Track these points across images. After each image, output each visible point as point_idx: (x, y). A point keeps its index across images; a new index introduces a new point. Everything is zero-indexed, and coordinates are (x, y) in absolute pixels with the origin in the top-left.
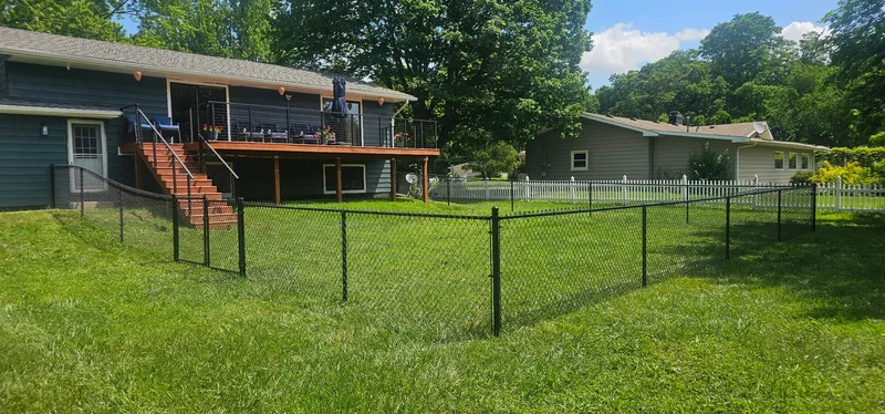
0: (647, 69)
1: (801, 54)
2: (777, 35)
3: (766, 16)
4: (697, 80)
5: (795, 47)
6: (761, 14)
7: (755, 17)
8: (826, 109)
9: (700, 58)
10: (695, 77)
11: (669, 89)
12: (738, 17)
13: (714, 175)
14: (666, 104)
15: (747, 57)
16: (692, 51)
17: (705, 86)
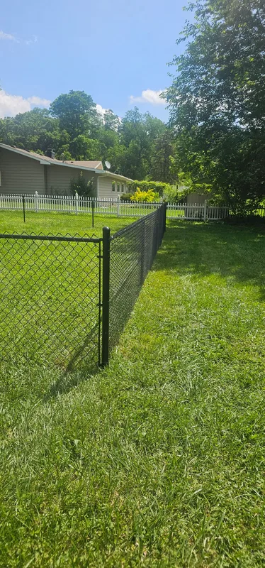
0: (20, 117)
1: (104, 123)
2: (94, 108)
3: (88, 94)
4: (51, 130)
5: (101, 118)
6: (85, 93)
7: (82, 94)
8: (120, 158)
9: (50, 116)
10: (50, 127)
11: (34, 134)
12: (72, 92)
13: (86, 194)
14: (33, 144)
15: (78, 119)
16: (45, 110)
17: (55, 135)
